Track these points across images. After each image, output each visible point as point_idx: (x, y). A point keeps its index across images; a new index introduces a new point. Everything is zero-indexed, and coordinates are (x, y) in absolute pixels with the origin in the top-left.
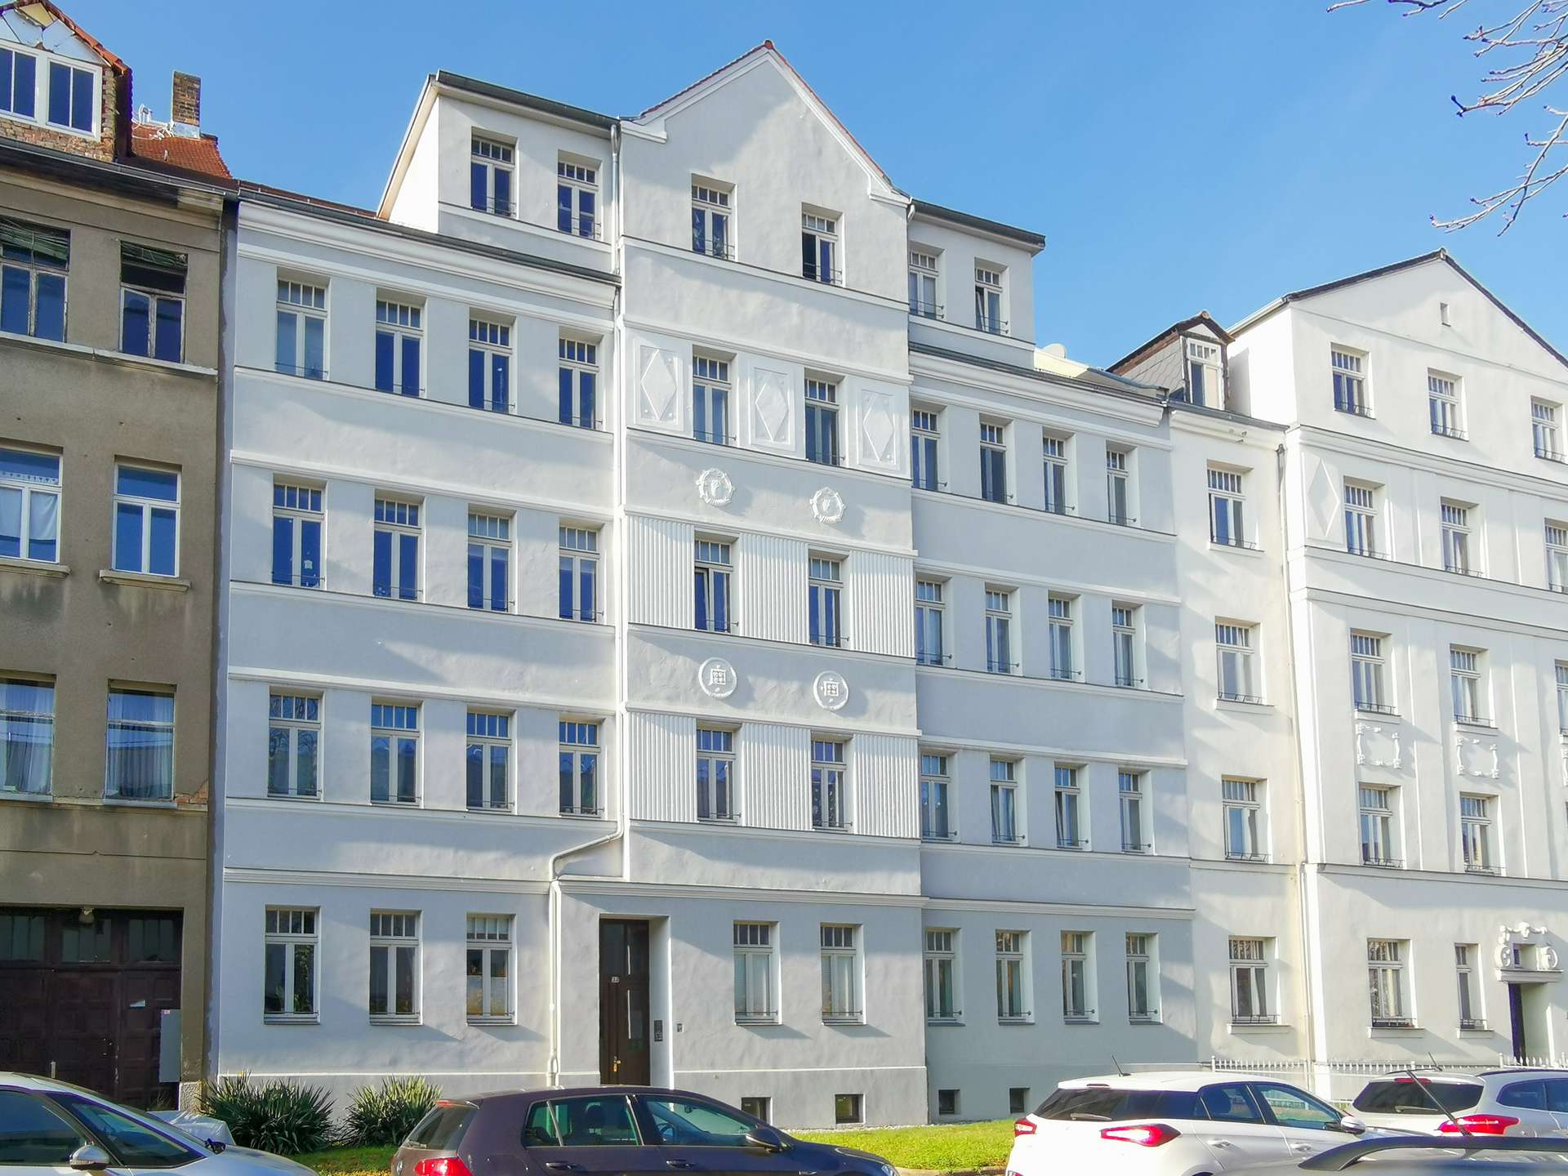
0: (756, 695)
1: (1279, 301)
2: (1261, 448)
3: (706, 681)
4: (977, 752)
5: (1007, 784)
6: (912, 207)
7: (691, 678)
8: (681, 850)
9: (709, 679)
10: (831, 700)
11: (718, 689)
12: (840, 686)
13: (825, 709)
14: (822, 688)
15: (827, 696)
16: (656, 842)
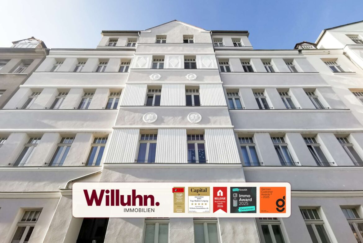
0: (165, 121)
1: (323, 32)
2: (337, 54)
3: (145, 119)
4: (263, 133)
5: (282, 144)
6: (211, 32)
7: (140, 118)
8: (124, 174)
9: (146, 118)
10: (195, 120)
11: (150, 120)
12: (198, 116)
13: (192, 123)
14: (191, 117)
15: (193, 119)
16: (114, 172)
